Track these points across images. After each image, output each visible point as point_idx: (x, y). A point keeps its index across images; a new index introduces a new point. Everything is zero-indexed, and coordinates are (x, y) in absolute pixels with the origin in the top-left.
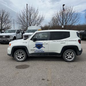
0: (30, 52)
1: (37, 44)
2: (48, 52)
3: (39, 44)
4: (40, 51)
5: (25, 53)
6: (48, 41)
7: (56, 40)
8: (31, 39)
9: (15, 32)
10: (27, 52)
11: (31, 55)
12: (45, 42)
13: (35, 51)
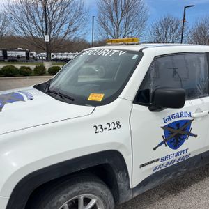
3: (178, 124)
13: (158, 163)
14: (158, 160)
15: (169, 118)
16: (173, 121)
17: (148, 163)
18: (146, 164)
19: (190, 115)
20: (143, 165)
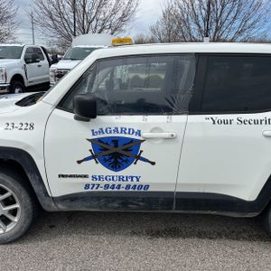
0: (57, 188)
1: (100, 140)
2: (172, 190)
3: (115, 141)
4: (124, 184)
5: (24, 195)
6: (176, 118)
7: (234, 117)
8: (62, 105)
9: (19, 58)
10: (36, 188)
11: (61, 207)
12: (156, 129)
13: (89, 181)
14: (85, 176)
15: (101, 131)
16: (106, 135)
17: (71, 176)
18: (66, 176)
19: (139, 133)
20: (63, 176)
